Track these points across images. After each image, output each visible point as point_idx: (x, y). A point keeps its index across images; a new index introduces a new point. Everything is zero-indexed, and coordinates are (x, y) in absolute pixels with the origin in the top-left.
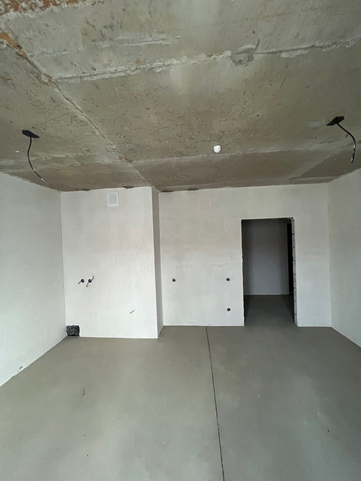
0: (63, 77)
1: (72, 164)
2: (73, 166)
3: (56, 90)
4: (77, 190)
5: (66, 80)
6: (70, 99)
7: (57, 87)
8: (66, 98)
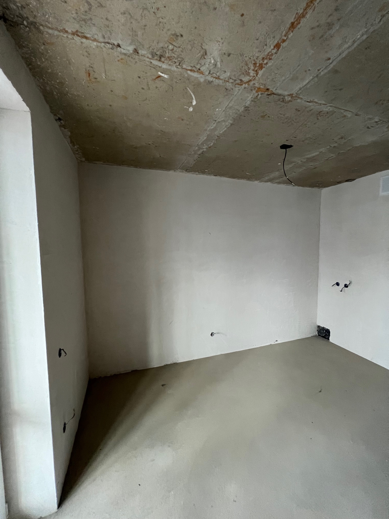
0: (301, 87)
1: (327, 158)
2: (329, 160)
3: (299, 100)
4: (339, 183)
5: (305, 88)
6: (312, 100)
7: (299, 98)
8: (308, 102)
